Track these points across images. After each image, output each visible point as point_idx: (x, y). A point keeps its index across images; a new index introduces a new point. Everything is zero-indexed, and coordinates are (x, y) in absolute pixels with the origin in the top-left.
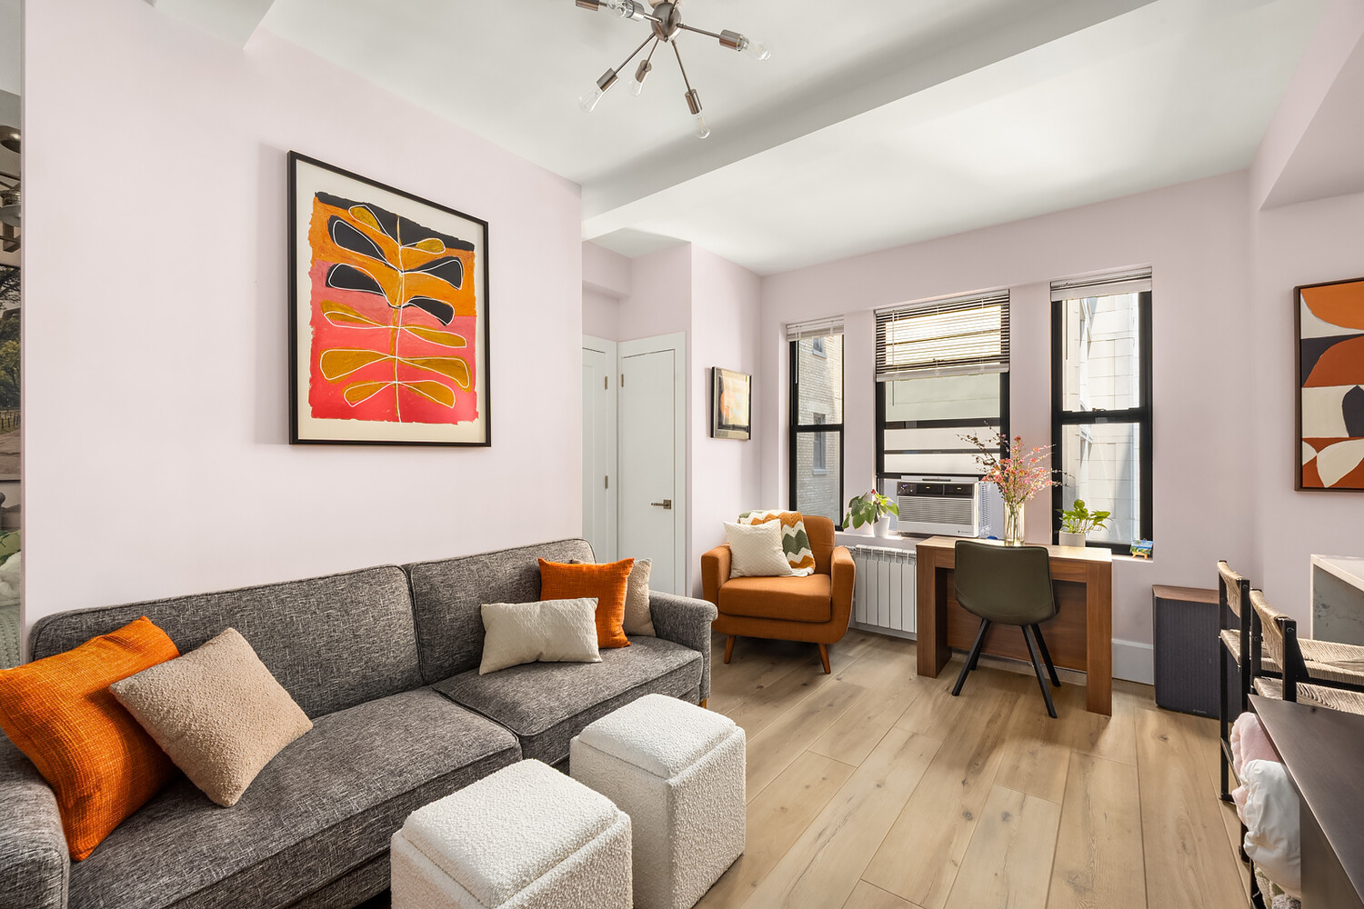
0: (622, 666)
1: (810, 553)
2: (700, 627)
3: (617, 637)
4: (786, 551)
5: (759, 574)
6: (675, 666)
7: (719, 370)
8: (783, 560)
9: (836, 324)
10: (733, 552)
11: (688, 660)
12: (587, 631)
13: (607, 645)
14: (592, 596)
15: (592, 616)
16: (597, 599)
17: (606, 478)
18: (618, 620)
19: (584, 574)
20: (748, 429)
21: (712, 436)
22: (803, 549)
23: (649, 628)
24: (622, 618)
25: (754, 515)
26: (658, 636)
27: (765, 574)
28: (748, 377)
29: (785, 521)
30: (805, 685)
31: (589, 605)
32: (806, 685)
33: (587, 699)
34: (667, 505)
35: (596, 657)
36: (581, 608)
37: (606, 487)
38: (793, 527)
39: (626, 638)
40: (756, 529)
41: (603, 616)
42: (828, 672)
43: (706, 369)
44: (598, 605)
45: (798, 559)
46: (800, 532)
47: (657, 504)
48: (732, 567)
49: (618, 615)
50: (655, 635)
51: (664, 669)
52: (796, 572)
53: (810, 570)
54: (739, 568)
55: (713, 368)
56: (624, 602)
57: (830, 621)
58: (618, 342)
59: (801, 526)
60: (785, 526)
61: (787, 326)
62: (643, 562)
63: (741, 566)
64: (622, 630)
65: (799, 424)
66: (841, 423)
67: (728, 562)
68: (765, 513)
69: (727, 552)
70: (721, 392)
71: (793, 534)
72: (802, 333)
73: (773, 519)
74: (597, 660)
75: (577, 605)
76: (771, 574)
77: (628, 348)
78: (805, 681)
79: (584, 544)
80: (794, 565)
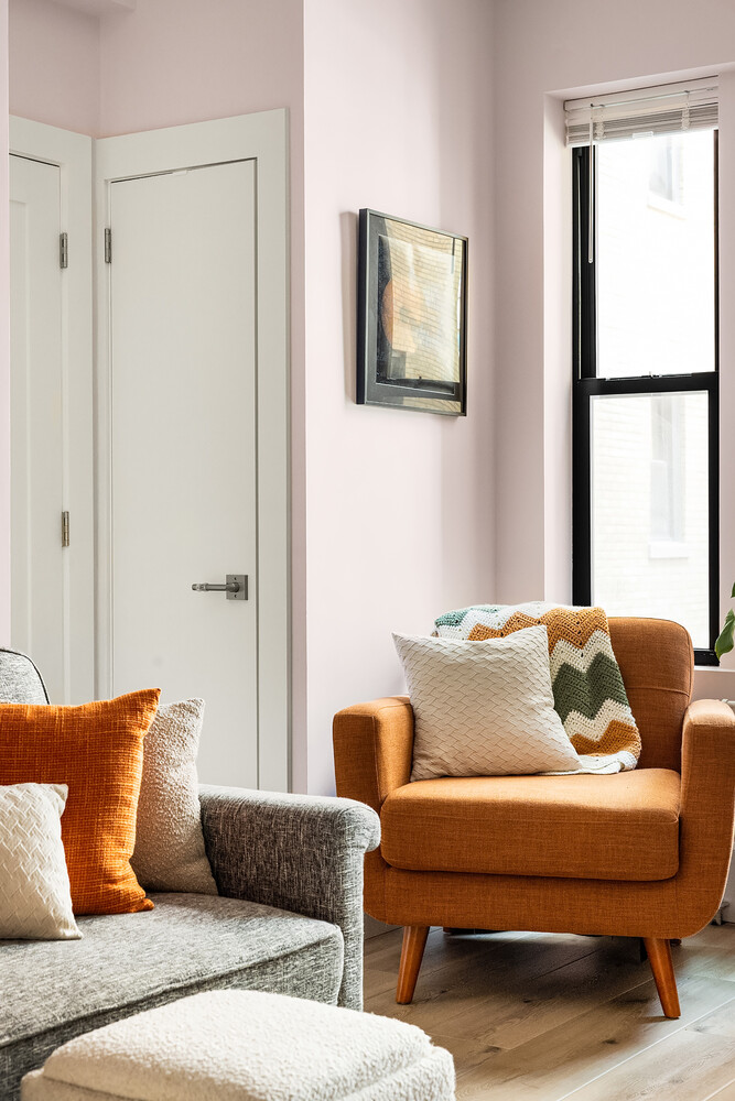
0: (136, 946)
1: (624, 714)
2: (333, 863)
3: (119, 886)
4: (562, 708)
5: (491, 769)
6: (272, 951)
7: (379, 218)
8: (556, 733)
9: (698, 99)
10: (418, 712)
11: (307, 940)
12: (41, 859)
13: (95, 902)
14: (51, 780)
15: (55, 828)
16: (64, 788)
17: (65, 518)
18: (121, 844)
19: (29, 725)
20: (459, 392)
21: (360, 400)
22: (609, 703)
23: (199, 870)
24: (131, 839)
25: (477, 615)
26: (224, 892)
27: (507, 769)
28: (459, 243)
29: (558, 631)
30: (612, 1042)
31: (46, 802)
32: (613, 1044)
33: (54, 1007)
34: (236, 588)
35: (66, 925)
36: (23, 805)
37: (65, 541)
38: (582, 645)
39: (141, 892)
40: (481, 650)
41: (82, 828)
42: (672, 1013)
43: (342, 215)
44: (69, 802)
45: (595, 729)
46: (600, 659)
47: (207, 588)
48: (417, 751)
49: (120, 831)
50: (215, 890)
51: (246, 954)
52: (589, 762)
53: (628, 756)
54: (438, 753)
55: (363, 213)
56: (134, 799)
57: (677, 877)
58: (97, 135)
59: (603, 644)
60: (561, 644)
61: (565, 104)
62: (182, 706)
63: (440, 746)
64: (129, 870)
65: (599, 376)
66: (712, 369)
67: (405, 735)
68: (506, 612)
69: (403, 710)
70: (384, 278)
71: (582, 664)
72: (607, 124)
73: (528, 625)
74: (68, 933)
75: (14, 799)
76: (521, 767)
77: (123, 154)
78: (611, 1036)
79: (21, 665)
80: (584, 746)
